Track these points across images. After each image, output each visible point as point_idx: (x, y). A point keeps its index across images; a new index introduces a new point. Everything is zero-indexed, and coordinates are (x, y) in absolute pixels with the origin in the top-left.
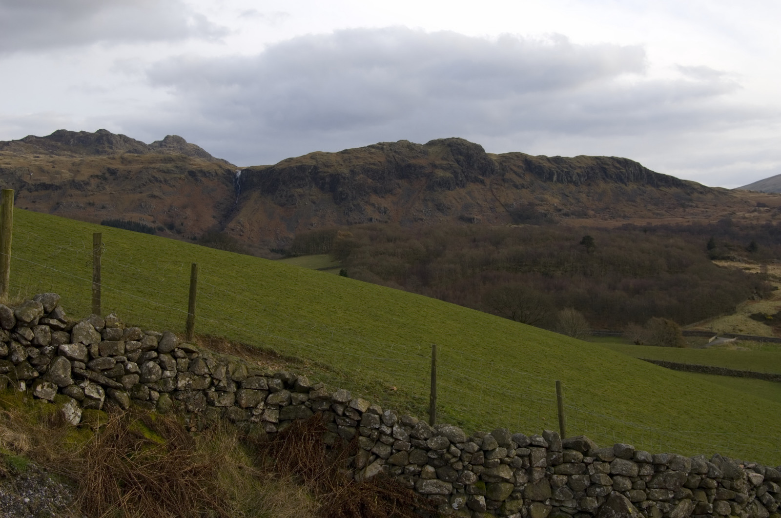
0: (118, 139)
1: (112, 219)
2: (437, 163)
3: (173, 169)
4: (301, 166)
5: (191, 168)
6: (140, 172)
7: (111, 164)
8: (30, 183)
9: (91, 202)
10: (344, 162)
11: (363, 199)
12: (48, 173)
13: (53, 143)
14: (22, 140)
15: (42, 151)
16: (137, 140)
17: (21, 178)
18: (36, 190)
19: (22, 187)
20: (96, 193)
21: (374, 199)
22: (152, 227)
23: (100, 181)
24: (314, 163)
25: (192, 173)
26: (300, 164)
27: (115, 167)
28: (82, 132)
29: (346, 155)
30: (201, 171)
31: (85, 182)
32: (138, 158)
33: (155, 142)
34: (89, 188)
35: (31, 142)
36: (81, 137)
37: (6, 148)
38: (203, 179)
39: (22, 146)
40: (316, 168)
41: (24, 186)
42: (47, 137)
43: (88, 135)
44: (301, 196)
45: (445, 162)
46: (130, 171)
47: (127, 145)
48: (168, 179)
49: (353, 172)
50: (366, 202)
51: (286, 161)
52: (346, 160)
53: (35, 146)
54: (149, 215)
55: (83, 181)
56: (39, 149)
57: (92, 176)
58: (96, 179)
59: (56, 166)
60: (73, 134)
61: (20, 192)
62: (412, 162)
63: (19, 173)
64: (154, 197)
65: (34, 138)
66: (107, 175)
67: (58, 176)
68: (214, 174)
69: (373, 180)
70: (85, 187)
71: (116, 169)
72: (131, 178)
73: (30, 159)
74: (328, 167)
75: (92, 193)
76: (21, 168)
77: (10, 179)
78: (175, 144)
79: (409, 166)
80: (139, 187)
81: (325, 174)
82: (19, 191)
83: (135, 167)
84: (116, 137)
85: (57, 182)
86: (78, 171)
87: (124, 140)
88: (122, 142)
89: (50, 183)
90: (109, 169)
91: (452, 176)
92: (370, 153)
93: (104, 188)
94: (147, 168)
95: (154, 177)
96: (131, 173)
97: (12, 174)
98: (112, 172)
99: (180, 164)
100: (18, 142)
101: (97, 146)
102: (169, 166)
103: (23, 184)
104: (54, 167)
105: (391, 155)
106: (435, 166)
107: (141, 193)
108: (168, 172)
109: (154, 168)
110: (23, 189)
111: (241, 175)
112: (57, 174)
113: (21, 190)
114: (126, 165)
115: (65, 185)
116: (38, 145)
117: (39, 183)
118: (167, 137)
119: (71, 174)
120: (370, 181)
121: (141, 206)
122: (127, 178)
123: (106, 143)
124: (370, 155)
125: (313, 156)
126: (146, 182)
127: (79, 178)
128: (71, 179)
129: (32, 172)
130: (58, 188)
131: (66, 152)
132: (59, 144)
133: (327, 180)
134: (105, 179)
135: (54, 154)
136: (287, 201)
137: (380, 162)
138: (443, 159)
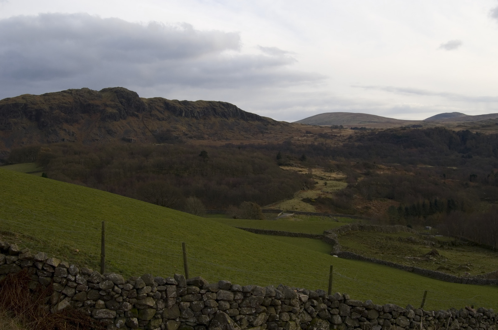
2: (108, 103)
4: (16, 103)
10: (45, 101)
11: (58, 126)
21: (66, 126)
24: (24, 101)
26: (14, 102)
29: (47, 97)
40: (26, 105)
44: (15, 123)
45: (113, 103)
49: (51, 108)
50: (60, 128)
51: (5, 100)
52: (47, 100)
62: (91, 102)
69: (65, 114)
74: (34, 104)
79: (89, 105)
81: (32, 109)
91: (118, 112)
92: (63, 96)
105: (77, 97)
106: (106, 105)
120: (63, 114)
125: (24, 97)
133: (34, 113)
136: (6, 127)
137: (70, 102)
138: (112, 101)
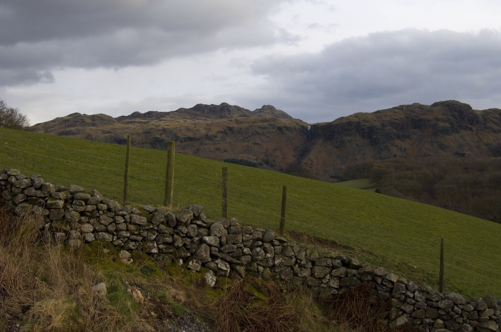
0: (234, 108)
1: (231, 158)
2: (440, 117)
3: (268, 126)
4: (349, 122)
5: (279, 125)
6: (248, 128)
7: (230, 124)
8: (181, 137)
9: (218, 148)
11: (390, 143)
12: (192, 130)
13: (195, 112)
14: (176, 111)
15: (188, 117)
16: (245, 108)
17: (176, 134)
18: (185, 141)
20: (221, 142)
21: (397, 142)
22: (255, 163)
23: (223, 134)
24: (357, 120)
25: (280, 129)
27: (233, 126)
28: (212, 105)
29: (378, 114)
30: (285, 127)
31: (214, 136)
32: (246, 120)
33: (256, 110)
34: (217, 139)
35: (181, 112)
36: (211, 108)
37: (167, 116)
38: (287, 132)
39: (177, 115)
40: (359, 123)
41: (178, 139)
42: (191, 108)
43: (215, 107)
44: (349, 141)
45: (445, 117)
46: (241, 128)
47: (239, 112)
48: (265, 132)
49: (383, 125)
50: (392, 144)
51: (339, 119)
52: (378, 117)
53: (184, 114)
54: (253, 155)
55: (213, 135)
56: (186, 116)
57: (218, 132)
58: (221, 134)
59: (196, 126)
60: (206, 106)
62: (422, 117)
63: (175, 131)
64: (256, 144)
65: (184, 110)
66: (227, 131)
67: (198, 132)
68: (293, 129)
69: (397, 130)
70: (214, 139)
71: (233, 127)
72: (242, 132)
73: (181, 122)
74: (366, 122)
75: (218, 142)
76: (176, 128)
77: (169, 135)
78: (269, 111)
79: (420, 120)
80: (247, 138)
81: (365, 127)
83: (245, 125)
84: (233, 107)
85: (197, 136)
86: (210, 129)
87: (237, 109)
88: (236, 110)
89: (193, 137)
90: (228, 128)
91: (450, 126)
92: (395, 112)
93: (225, 139)
94: (252, 126)
95: (256, 131)
96: (242, 129)
97: (171, 132)
98: (231, 129)
99: (272, 123)
100: (174, 112)
101: (221, 113)
102: (265, 124)
103: (178, 137)
104: (195, 127)
105: (408, 113)
106: (438, 120)
107: (248, 142)
108: (264, 128)
109: (256, 126)
110: (177, 141)
111: (311, 129)
114: (239, 124)
115: (202, 138)
116: (186, 114)
117: (187, 137)
118: (264, 106)
119: (206, 131)
120: (394, 130)
121: (248, 149)
122: (240, 133)
123: (226, 111)
124: (394, 114)
125: (357, 115)
126: (251, 135)
127: (211, 133)
128: (206, 134)
129: (183, 130)
130: (198, 139)
131: (202, 118)
132: (199, 113)
133: (366, 130)
134: (226, 133)
135: (195, 119)
136: (340, 144)
137: (401, 118)
138: (443, 114)
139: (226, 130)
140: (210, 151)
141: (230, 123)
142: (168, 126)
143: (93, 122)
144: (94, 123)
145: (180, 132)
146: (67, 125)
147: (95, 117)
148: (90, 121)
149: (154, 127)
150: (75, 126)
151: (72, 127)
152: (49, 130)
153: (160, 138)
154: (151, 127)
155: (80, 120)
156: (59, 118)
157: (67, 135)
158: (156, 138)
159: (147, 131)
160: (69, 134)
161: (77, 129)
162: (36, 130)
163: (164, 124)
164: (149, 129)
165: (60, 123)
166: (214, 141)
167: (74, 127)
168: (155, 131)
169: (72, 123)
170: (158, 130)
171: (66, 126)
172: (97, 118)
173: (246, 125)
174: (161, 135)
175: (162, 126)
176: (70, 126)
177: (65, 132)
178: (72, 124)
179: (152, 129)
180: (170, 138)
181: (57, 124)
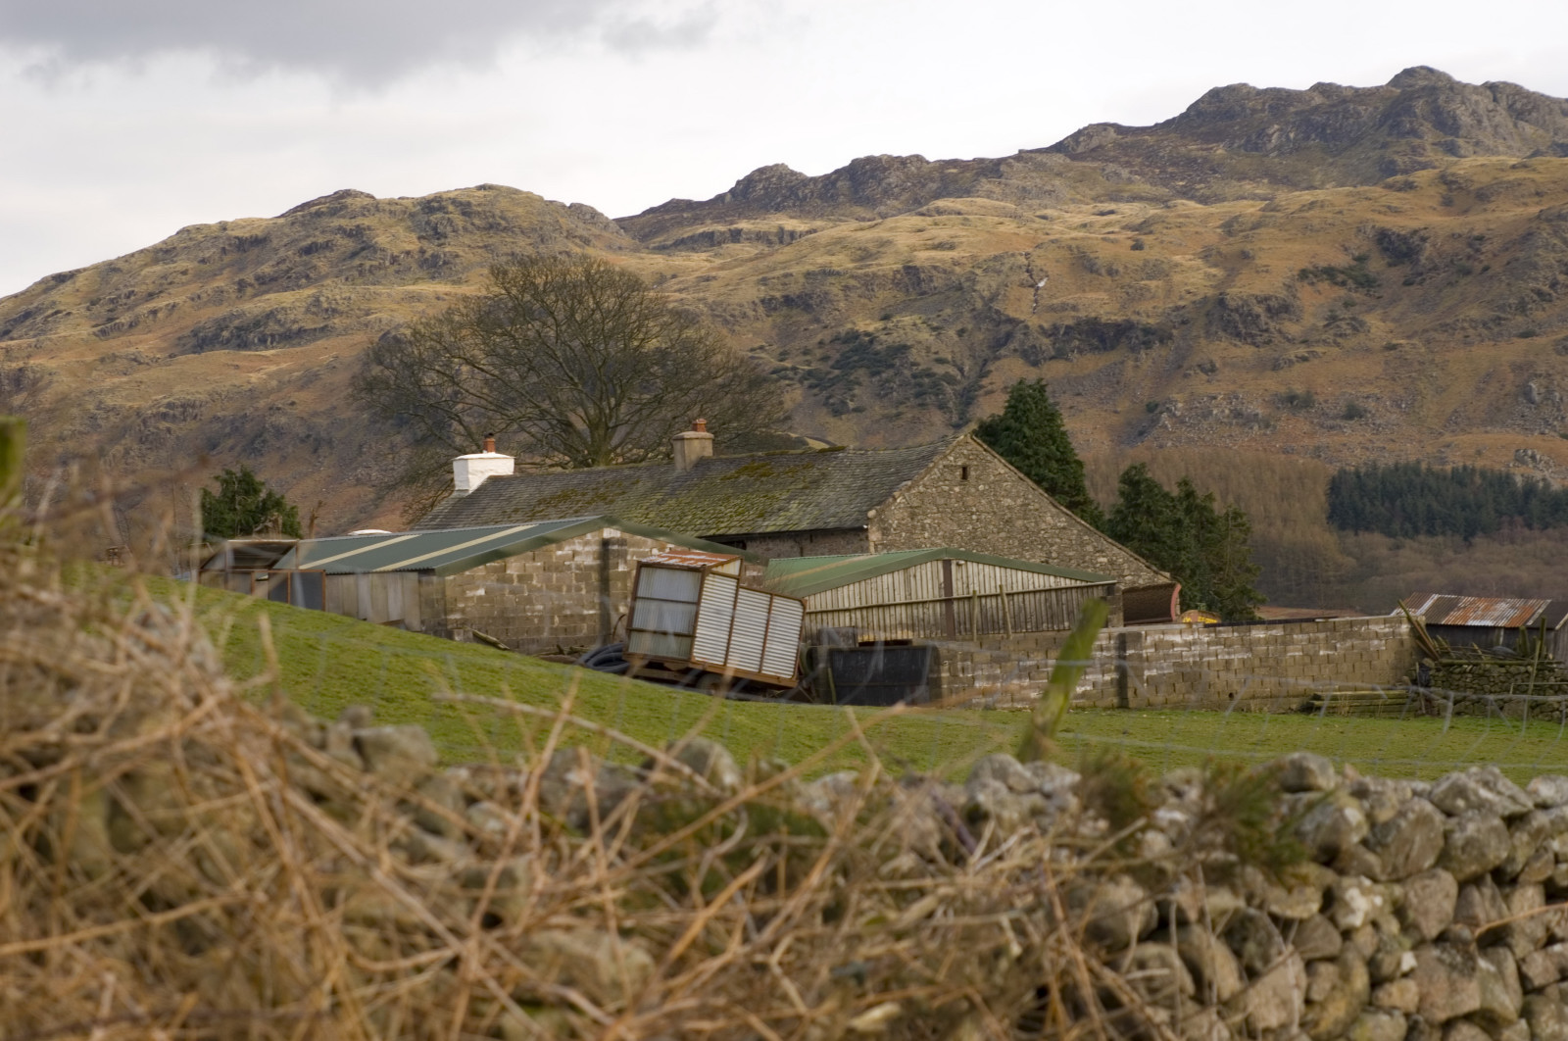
1: (1381, 464)
6: (1528, 236)
7: (1396, 211)
8: (1033, 322)
9: (1299, 389)
12: (1111, 272)
17: (996, 306)
18: (1060, 355)
19: (999, 344)
20: (1320, 349)
23: (1342, 292)
27: (1415, 225)
31: (1273, 303)
32: (1520, 174)
34: (1293, 329)
35: (1096, 153)
36: (1317, 108)
37: (985, 184)
39: (1059, 174)
41: (1009, 336)
42: (1168, 123)
43: (1344, 101)
46: (1480, 238)
47: (1529, 129)
53: (1111, 167)
55: (1263, 300)
57: (1304, 274)
58: (1325, 286)
59: (1147, 239)
60: (1279, 100)
61: (991, 367)
63: (986, 284)
65: (1112, 134)
66: (1376, 265)
67: (1153, 284)
70: (1272, 325)
71: (1415, 232)
72: (1486, 269)
73: (1070, 221)
75: (1302, 351)
76: (995, 258)
77: (948, 311)
80: (1522, 308)
82: (985, 362)
83: (1507, 214)
84: (1475, 97)
85: (1148, 313)
86: (1245, 256)
87: (1510, 107)
88: (1502, 117)
89: (1119, 318)
90: (1385, 240)
93: (1357, 326)
96: (1486, 247)
97: (960, 288)
98: (1398, 248)
100: (1040, 158)
103: (1005, 328)
104: (1138, 246)
107: (1526, 335)
110: (1003, 352)
112: (1150, 277)
113: (997, 358)
114: (1465, 212)
115: (1184, 323)
116: (1128, 164)
117: (1070, 322)
119: (1213, 271)
121: (1527, 394)
122: (1467, 272)
126: (1553, 285)
127: (1247, 287)
128: (1210, 292)
129: (1044, 273)
130: (1151, 336)
139: (1361, 259)
140: (1237, 414)
141: (1395, 204)
142: (940, 246)
143: (431, 248)
144: (435, 257)
145: (1022, 285)
146: (249, 276)
147: (441, 209)
148: (403, 241)
149: (841, 261)
150: (308, 278)
151: (286, 289)
152: (125, 319)
153: (883, 337)
154: (821, 260)
155: (339, 240)
156: (198, 229)
157: (244, 345)
158: (854, 336)
159: (794, 289)
160: (263, 341)
161: (317, 302)
162: (39, 319)
163: (915, 240)
164: (808, 275)
165: (203, 261)
166: (1269, 342)
167: (299, 287)
168: (846, 288)
169: (283, 261)
170: (869, 283)
171: (242, 286)
172: (459, 220)
173: (1519, 210)
174: (886, 318)
175: (896, 252)
176: (273, 279)
177: (237, 322)
178: (283, 267)
179: (827, 273)
180: (952, 333)
181: (184, 273)
